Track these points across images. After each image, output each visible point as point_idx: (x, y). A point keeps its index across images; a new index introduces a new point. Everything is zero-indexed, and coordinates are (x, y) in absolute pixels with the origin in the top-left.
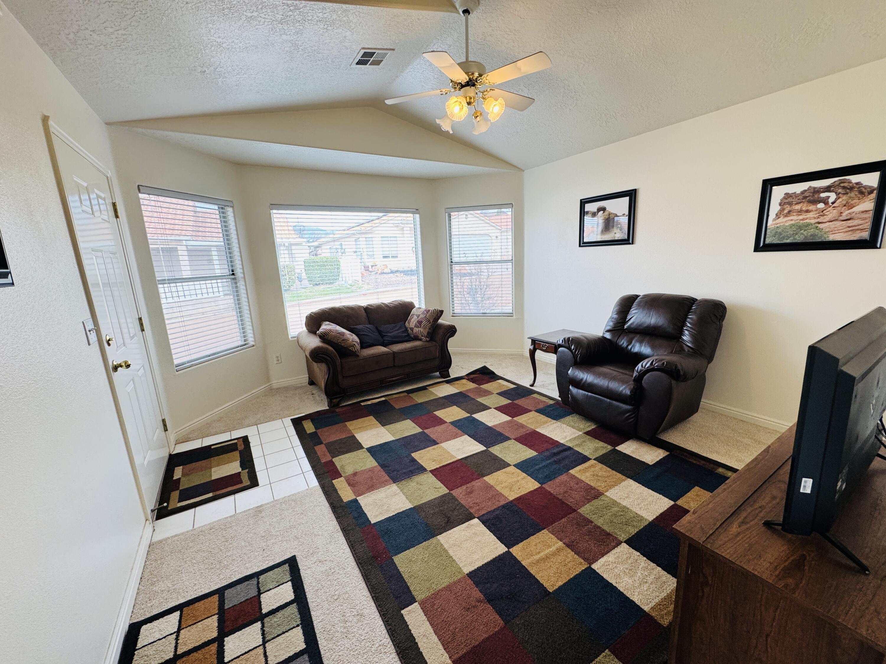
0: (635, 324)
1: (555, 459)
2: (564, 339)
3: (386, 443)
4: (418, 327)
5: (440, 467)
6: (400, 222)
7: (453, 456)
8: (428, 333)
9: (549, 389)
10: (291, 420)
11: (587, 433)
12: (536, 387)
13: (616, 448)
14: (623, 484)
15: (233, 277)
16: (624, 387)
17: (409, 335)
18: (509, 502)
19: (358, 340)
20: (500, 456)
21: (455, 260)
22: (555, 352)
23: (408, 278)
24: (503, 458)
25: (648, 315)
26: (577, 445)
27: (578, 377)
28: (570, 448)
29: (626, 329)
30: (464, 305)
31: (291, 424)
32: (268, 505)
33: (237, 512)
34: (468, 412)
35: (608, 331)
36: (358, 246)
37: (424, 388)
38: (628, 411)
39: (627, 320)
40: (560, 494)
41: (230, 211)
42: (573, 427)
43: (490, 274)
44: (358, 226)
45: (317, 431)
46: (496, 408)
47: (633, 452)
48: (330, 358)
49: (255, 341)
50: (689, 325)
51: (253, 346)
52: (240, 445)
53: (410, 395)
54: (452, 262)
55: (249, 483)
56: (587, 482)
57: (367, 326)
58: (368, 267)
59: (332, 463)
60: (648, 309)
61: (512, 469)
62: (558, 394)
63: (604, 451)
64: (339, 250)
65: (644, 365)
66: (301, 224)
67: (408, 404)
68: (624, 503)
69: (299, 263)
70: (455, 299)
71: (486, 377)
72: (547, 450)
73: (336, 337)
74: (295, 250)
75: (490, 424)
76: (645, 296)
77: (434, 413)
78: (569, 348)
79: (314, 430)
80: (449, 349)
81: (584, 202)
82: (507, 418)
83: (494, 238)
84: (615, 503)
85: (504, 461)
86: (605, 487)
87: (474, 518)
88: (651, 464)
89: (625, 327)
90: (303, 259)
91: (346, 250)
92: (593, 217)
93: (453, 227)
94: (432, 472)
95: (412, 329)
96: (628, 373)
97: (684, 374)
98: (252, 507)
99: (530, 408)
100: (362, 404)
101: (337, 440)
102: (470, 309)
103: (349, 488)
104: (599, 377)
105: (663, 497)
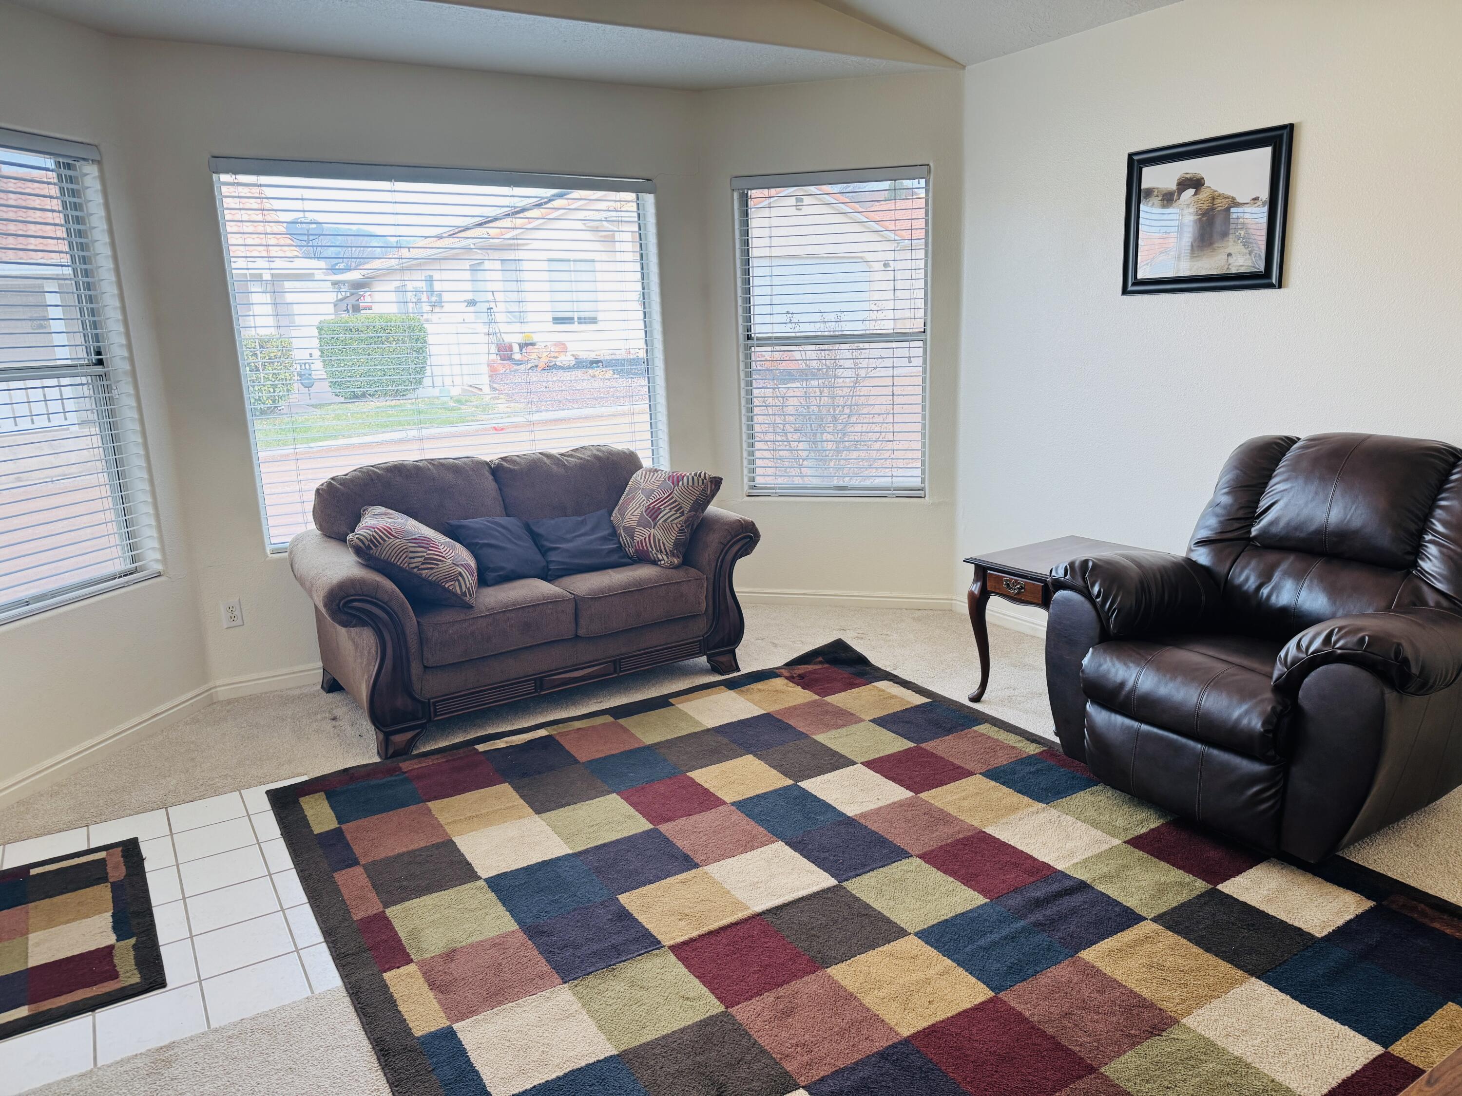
0: (1282, 524)
1: (1038, 916)
2: (1072, 564)
3: (544, 864)
4: (646, 525)
5: (700, 936)
6: (602, 215)
7: (738, 904)
8: (677, 544)
9: (1026, 712)
10: (268, 792)
11: (1137, 842)
12: (989, 703)
13: (1220, 887)
14: (1238, 992)
15: (99, 369)
16: (1244, 707)
17: (620, 548)
18: (900, 1043)
19: (473, 563)
20: (877, 906)
21: (759, 330)
22: (1045, 602)
23: (623, 383)
24: (886, 913)
25: (1321, 495)
26: (1104, 877)
27: (1111, 675)
28: (1082, 886)
29: (1255, 537)
30: (786, 464)
31: (265, 804)
32: (191, 1045)
33: (99, 1065)
34: (786, 774)
35: (1202, 543)
36: (480, 286)
37: (663, 702)
38: (1254, 779)
39: (1259, 511)
40: (1050, 1021)
41: (90, 175)
42: (1095, 824)
43: (863, 373)
44: (480, 225)
45: (344, 827)
46: (869, 764)
47: (1270, 900)
48: (387, 613)
49: (164, 561)
50: (1439, 527)
51: (159, 575)
52: (116, 867)
53: (622, 721)
54: (749, 338)
55: (136, 979)
56: (1129, 985)
57: (498, 520)
58: (510, 348)
59: (382, 922)
60: (1322, 479)
61: (911, 945)
62: (1053, 727)
63: (1184, 896)
64: (424, 298)
65: (1304, 644)
66: (310, 216)
67: (615, 748)
68: (1237, 1050)
69: (305, 332)
70: (758, 445)
71: (844, 672)
72: (1015, 890)
73: (405, 550)
74: (293, 293)
75: (851, 811)
76: (1315, 441)
77: (689, 774)
78: (1086, 593)
79: (333, 824)
80: (736, 589)
81: (1139, 161)
82: (898, 793)
83: (879, 266)
84: (1210, 1048)
85: (888, 921)
86: (1184, 1001)
87: (797, 1087)
88: (1319, 935)
89: (1254, 531)
90: (316, 320)
91: (446, 297)
92: (1164, 206)
93: (754, 233)
94: (676, 949)
95: (630, 531)
96: (1256, 665)
97: (1421, 673)
98: (143, 1050)
99: (969, 766)
100: (481, 748)
101: (401, 855)
102: (802, 476)
103: (431, 995)
104: (1174, 678)
105: (1353, 1033)
